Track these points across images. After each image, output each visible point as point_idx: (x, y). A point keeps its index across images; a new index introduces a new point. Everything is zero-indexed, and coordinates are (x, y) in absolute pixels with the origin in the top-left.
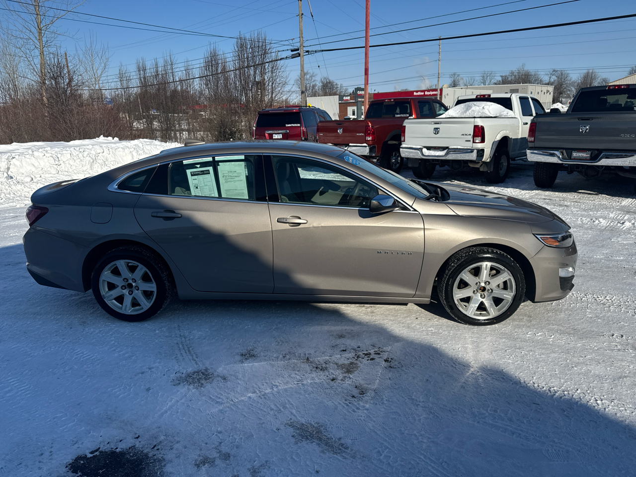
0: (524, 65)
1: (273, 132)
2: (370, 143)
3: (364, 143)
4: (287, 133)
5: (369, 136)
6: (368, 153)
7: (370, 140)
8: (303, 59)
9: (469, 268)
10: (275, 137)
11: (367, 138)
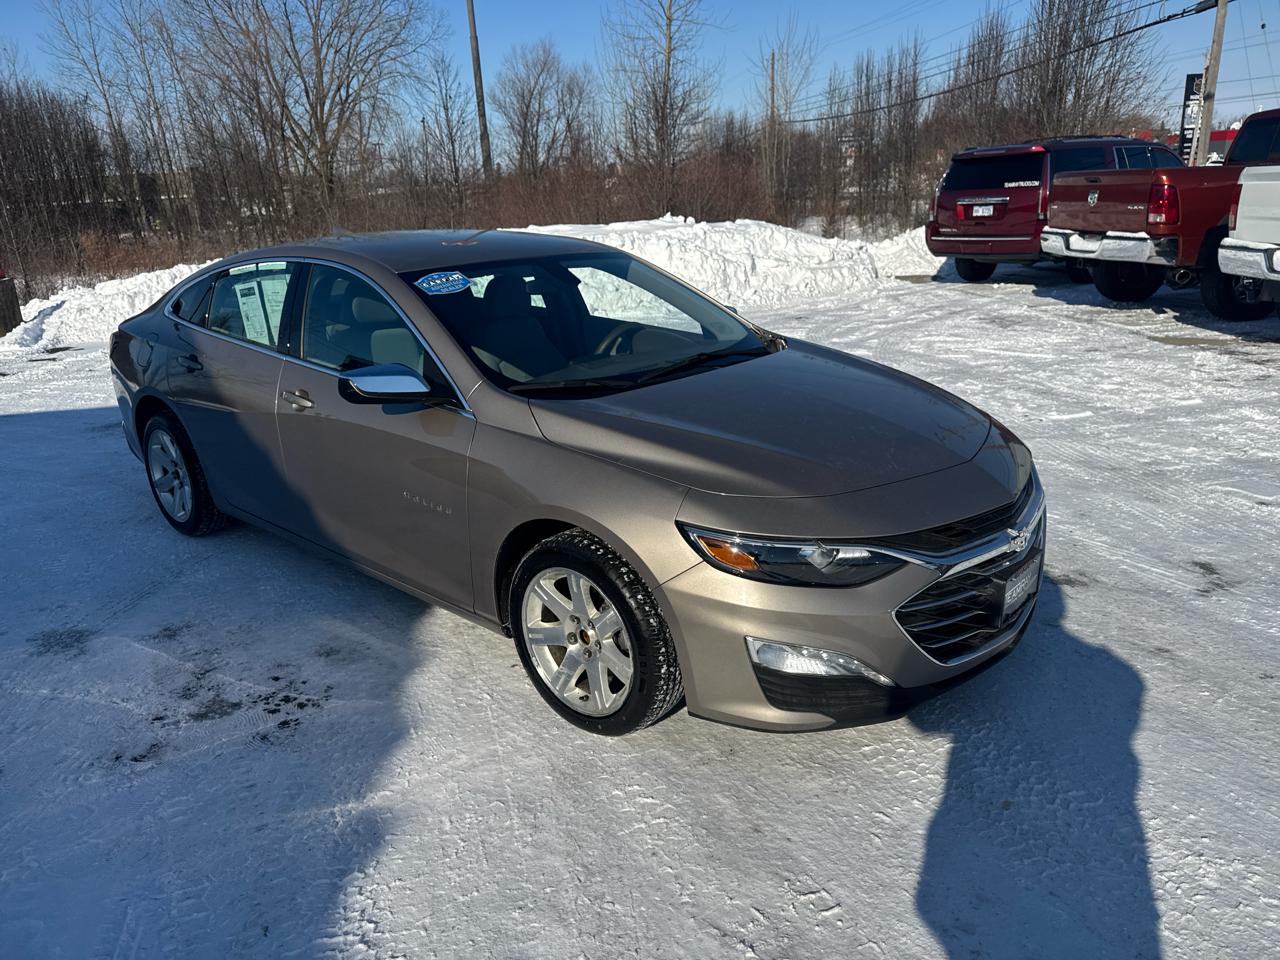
1: (973, 201)
2: (1161, 232)
3: (1141, 231)
4: (1004, 204)
5: (1158, 211)
6: (1149, 257)
7: (1160, 223)
8: (1223, 11)
9: (545, 575)
10: (979, 212)
11: (1152, 218)
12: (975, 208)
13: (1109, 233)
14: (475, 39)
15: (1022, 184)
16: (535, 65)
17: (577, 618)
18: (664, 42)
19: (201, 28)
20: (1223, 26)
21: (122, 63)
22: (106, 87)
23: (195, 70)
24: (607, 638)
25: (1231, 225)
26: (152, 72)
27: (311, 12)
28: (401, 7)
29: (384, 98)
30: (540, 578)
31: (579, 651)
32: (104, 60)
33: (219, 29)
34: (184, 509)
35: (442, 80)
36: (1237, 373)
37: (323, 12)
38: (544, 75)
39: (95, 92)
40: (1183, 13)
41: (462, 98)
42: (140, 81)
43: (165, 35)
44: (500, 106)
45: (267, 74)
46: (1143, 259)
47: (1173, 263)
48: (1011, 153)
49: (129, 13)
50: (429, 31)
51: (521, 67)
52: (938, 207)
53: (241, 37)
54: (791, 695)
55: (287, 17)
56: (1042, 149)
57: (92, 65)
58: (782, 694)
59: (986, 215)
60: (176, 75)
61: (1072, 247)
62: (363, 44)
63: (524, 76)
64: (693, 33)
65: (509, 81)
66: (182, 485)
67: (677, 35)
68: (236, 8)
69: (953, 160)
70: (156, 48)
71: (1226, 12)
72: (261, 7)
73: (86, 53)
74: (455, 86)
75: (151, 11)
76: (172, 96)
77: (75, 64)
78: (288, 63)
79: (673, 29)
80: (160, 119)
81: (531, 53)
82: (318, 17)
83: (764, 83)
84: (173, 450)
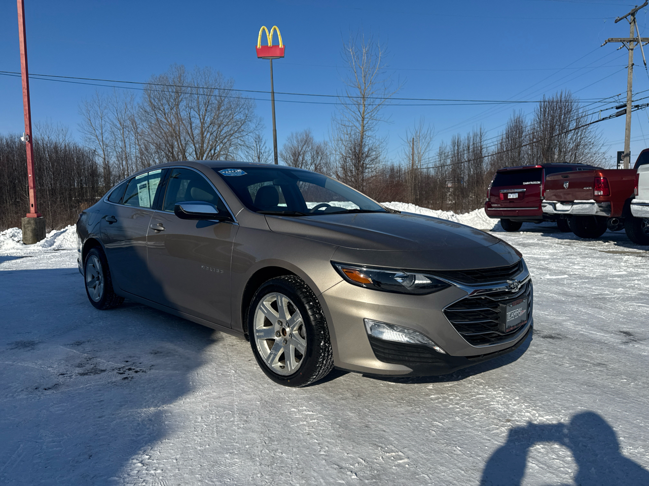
1: (508, 191)
2: (601, 200)
3: (591, 199)
4: (523, 192)
5: (599, 189)
6: (597, 212)
7: (601, 195)
8: (629, 116)
9: (266, 298)
10: (511, 196)
11: (596, 193)
12: (509, 195)
13: (575, 201)
14: (275, 131)
15: (532, 183)
16: (301, 141)
17: (281, 322)
18: (360, 128)
19: (151, 123)
20: (630, 122)
21: (114, 136)
22: (105, 147)
23: (146, 140)
24: (295, 331)
25: (635, 193)
26: (127, 140)
27: (201, 117)
28: (242, 116)
29: (231, 155)
30: (264, 300)
31: (281, 341)
32: (106, 135)
33: (159, 123)
34: (99, 296)
35: (258, 146)
36: (646, 263)
37: (206, 117)
38: (306, 146)
39: (100, 149)
40: (610, 117)
41: (267, 153)
42: (121, 145)
43: (134, 125)
44: (284, 159)
45: (177, 141)
46: (594, 213)
47: (609, 215)
48: (526, 168)
49: (120, 116)
50: (254, 126)
51: (295, 142)
52: (490, 195)
53: (168, 127)
54: (389, 354)
55: (190, 119)
56: (541, 167)
57: (100, 138)
58: (384, 353)
59: (515, 197)
60: (137, 142)
61: (557, 209)
62: (224, 131)
63: (296, 146)
64: (374, 124)
65: (290, 147)
66: (100, 283)
67: (367, 125)
68: (168, 115)
69: (497, 173)
70: (130, 130)
71: (631, 116)
72: (179, 115)
73: (98, 133)
74: (264, 148)
75: (130, 115)
76: (134, 151)
77: (92, 137)
78: (188, 138)
79: (365, 122)
80: (127, 161)
81: (300, 136)
82: (204, 119)
83: (408, 150)
84: (98, 265)
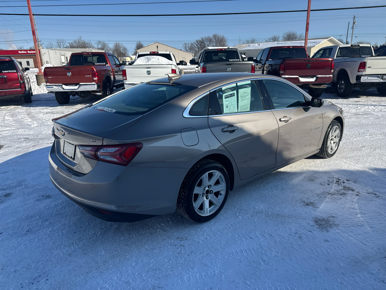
0: (81, 37)
5: (95, 77)
6: (96, 89)
7: (96, 80)
